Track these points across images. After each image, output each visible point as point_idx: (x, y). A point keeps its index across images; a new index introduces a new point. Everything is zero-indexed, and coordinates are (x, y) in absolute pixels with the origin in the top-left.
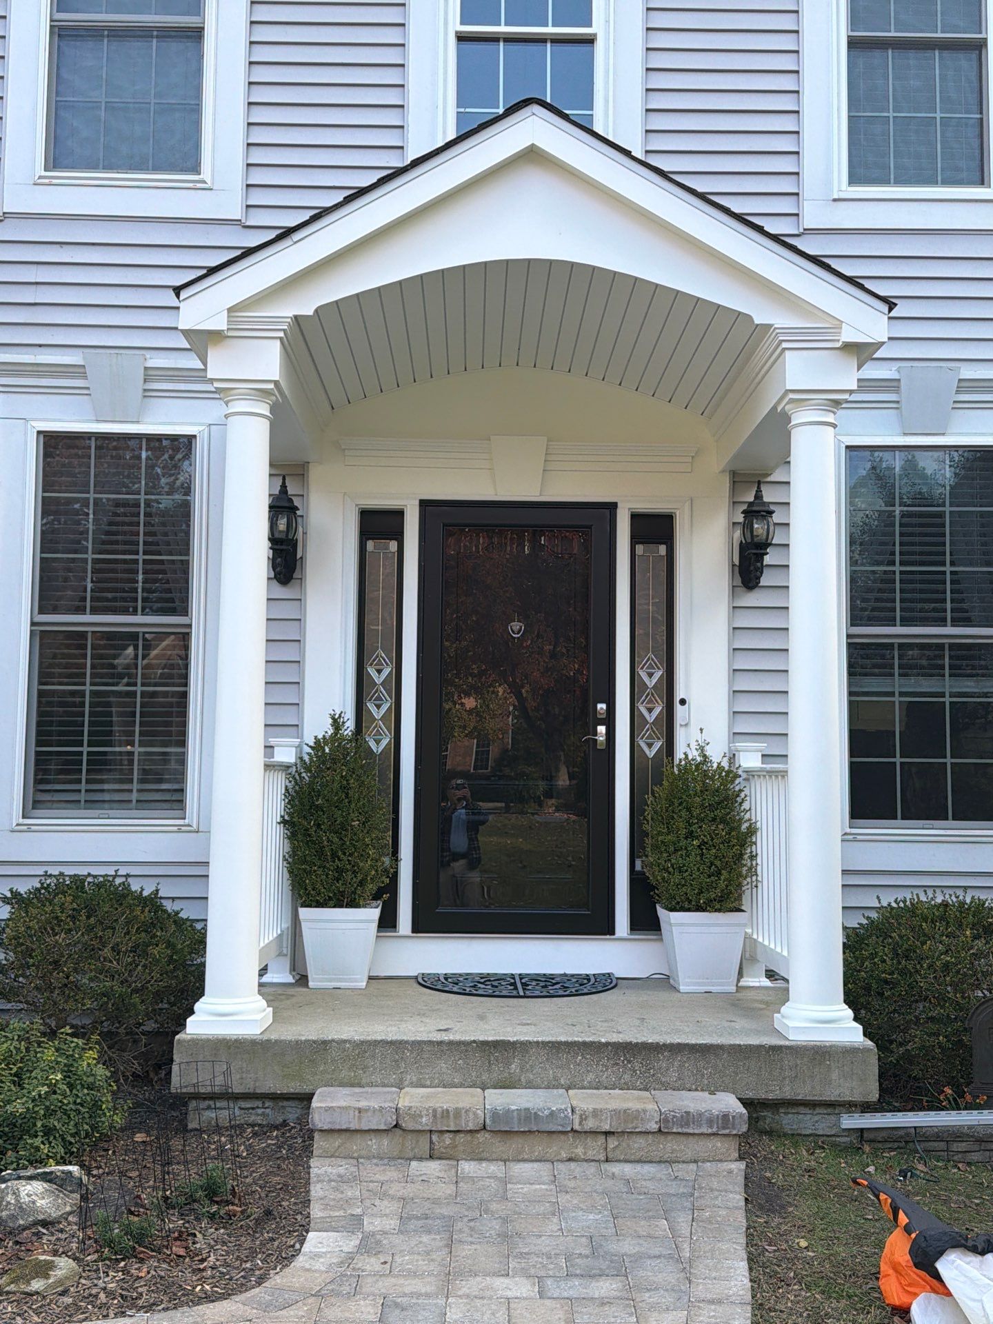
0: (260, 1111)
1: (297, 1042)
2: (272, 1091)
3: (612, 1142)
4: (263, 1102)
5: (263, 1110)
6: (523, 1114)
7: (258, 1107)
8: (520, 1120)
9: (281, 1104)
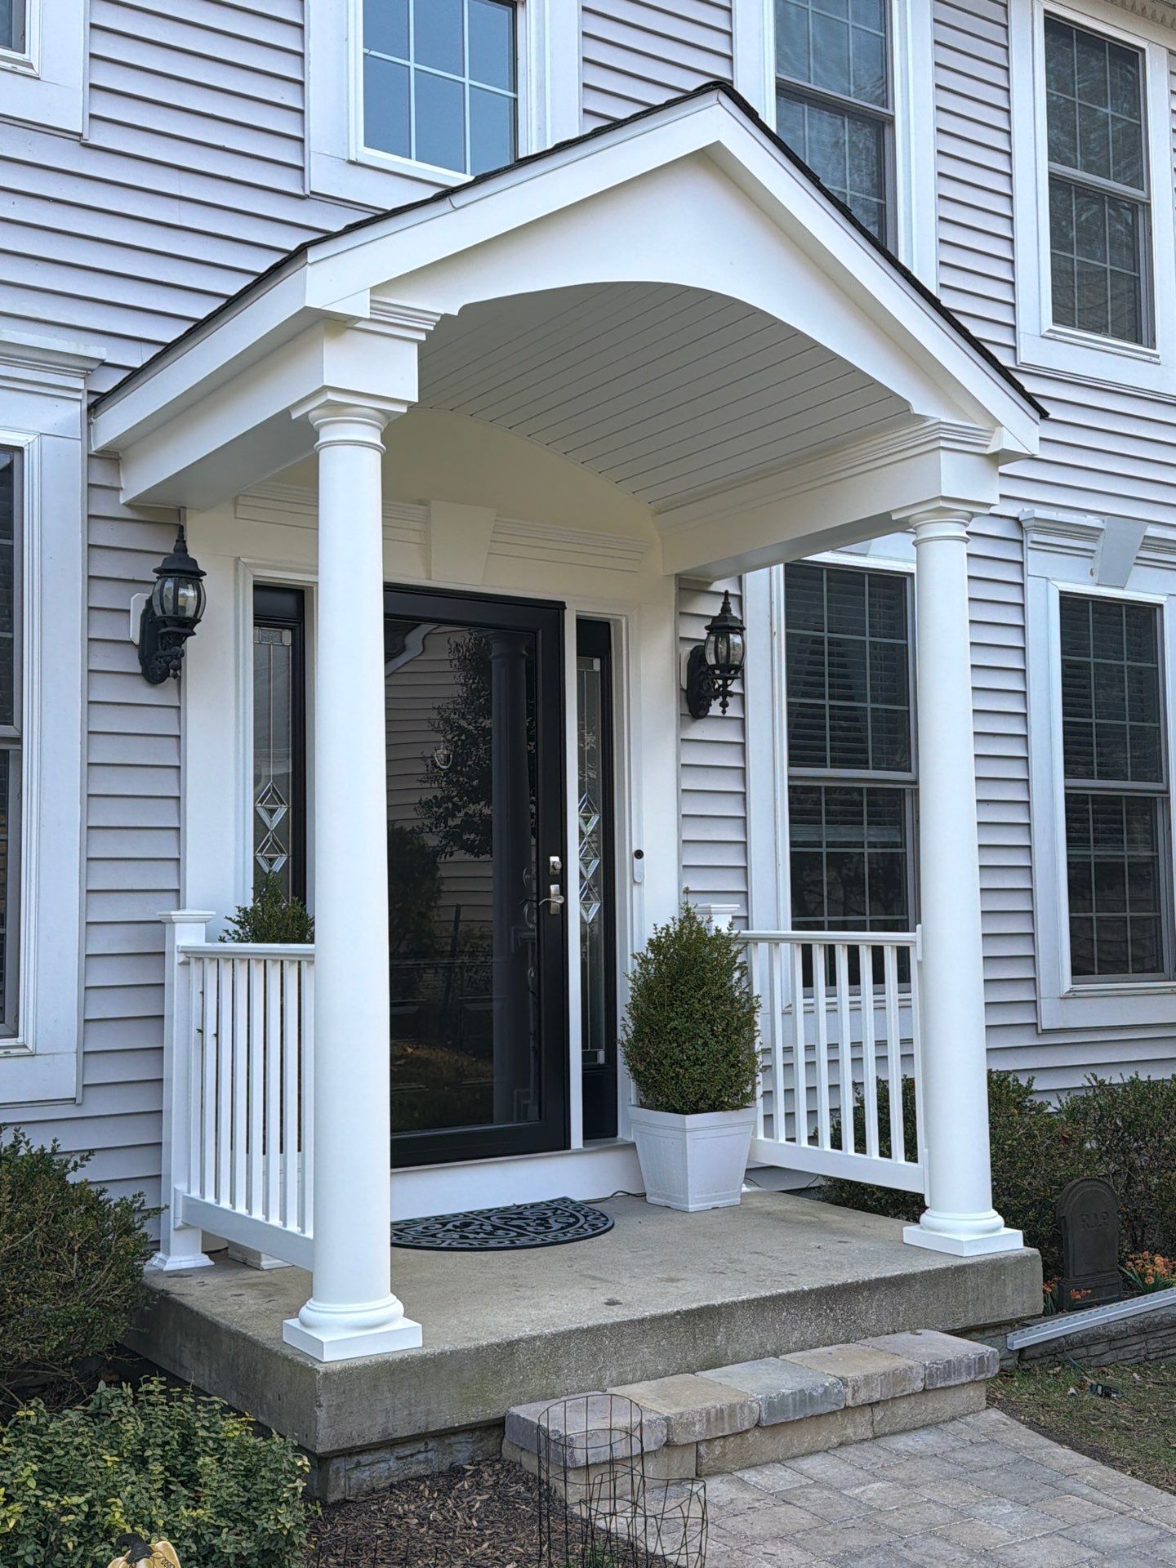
0: (421, 1457)
1: (477, 1349)
2: (449, 1424)
3: (879, 1413)
4: (426, 1444)
5: (424, 1455)
6: (798, 1398)
7: (419, 1452)
8: (795, 1406)
9: (447, 1441)
